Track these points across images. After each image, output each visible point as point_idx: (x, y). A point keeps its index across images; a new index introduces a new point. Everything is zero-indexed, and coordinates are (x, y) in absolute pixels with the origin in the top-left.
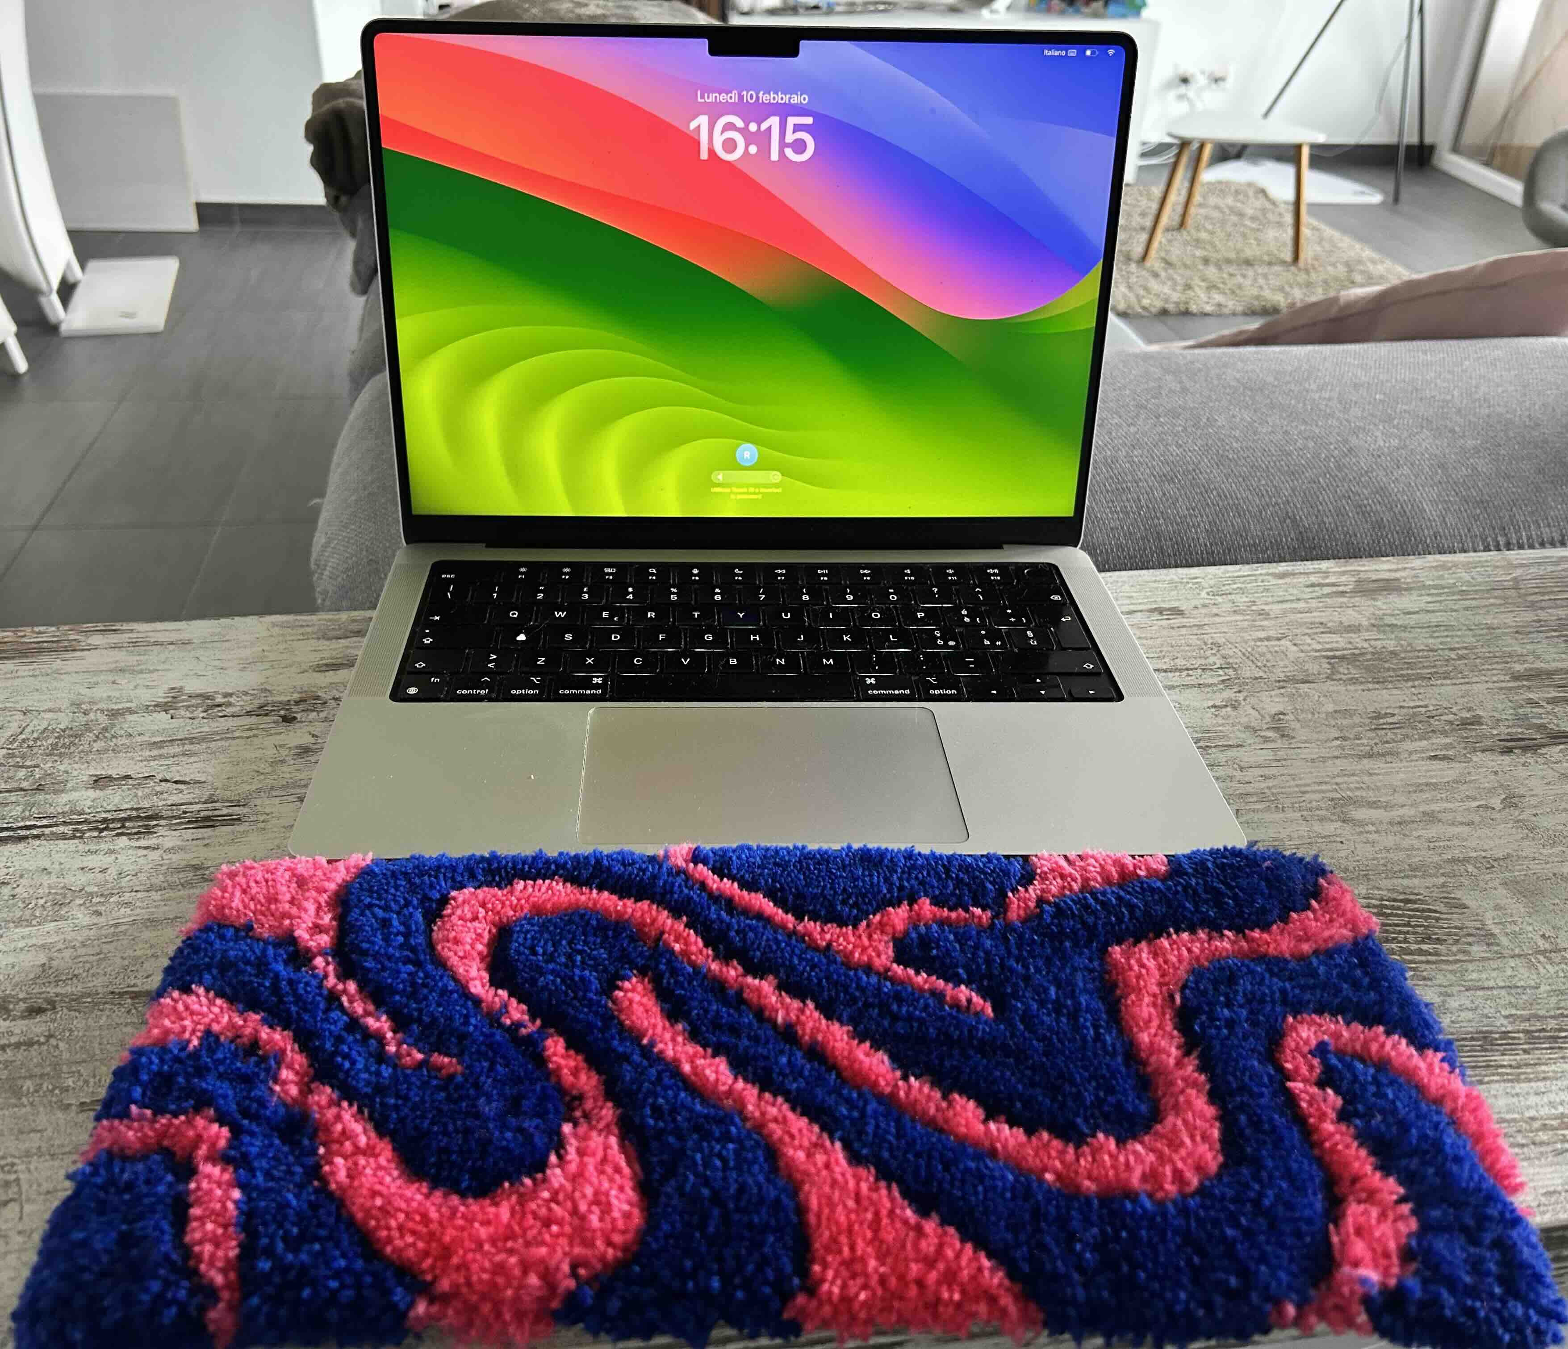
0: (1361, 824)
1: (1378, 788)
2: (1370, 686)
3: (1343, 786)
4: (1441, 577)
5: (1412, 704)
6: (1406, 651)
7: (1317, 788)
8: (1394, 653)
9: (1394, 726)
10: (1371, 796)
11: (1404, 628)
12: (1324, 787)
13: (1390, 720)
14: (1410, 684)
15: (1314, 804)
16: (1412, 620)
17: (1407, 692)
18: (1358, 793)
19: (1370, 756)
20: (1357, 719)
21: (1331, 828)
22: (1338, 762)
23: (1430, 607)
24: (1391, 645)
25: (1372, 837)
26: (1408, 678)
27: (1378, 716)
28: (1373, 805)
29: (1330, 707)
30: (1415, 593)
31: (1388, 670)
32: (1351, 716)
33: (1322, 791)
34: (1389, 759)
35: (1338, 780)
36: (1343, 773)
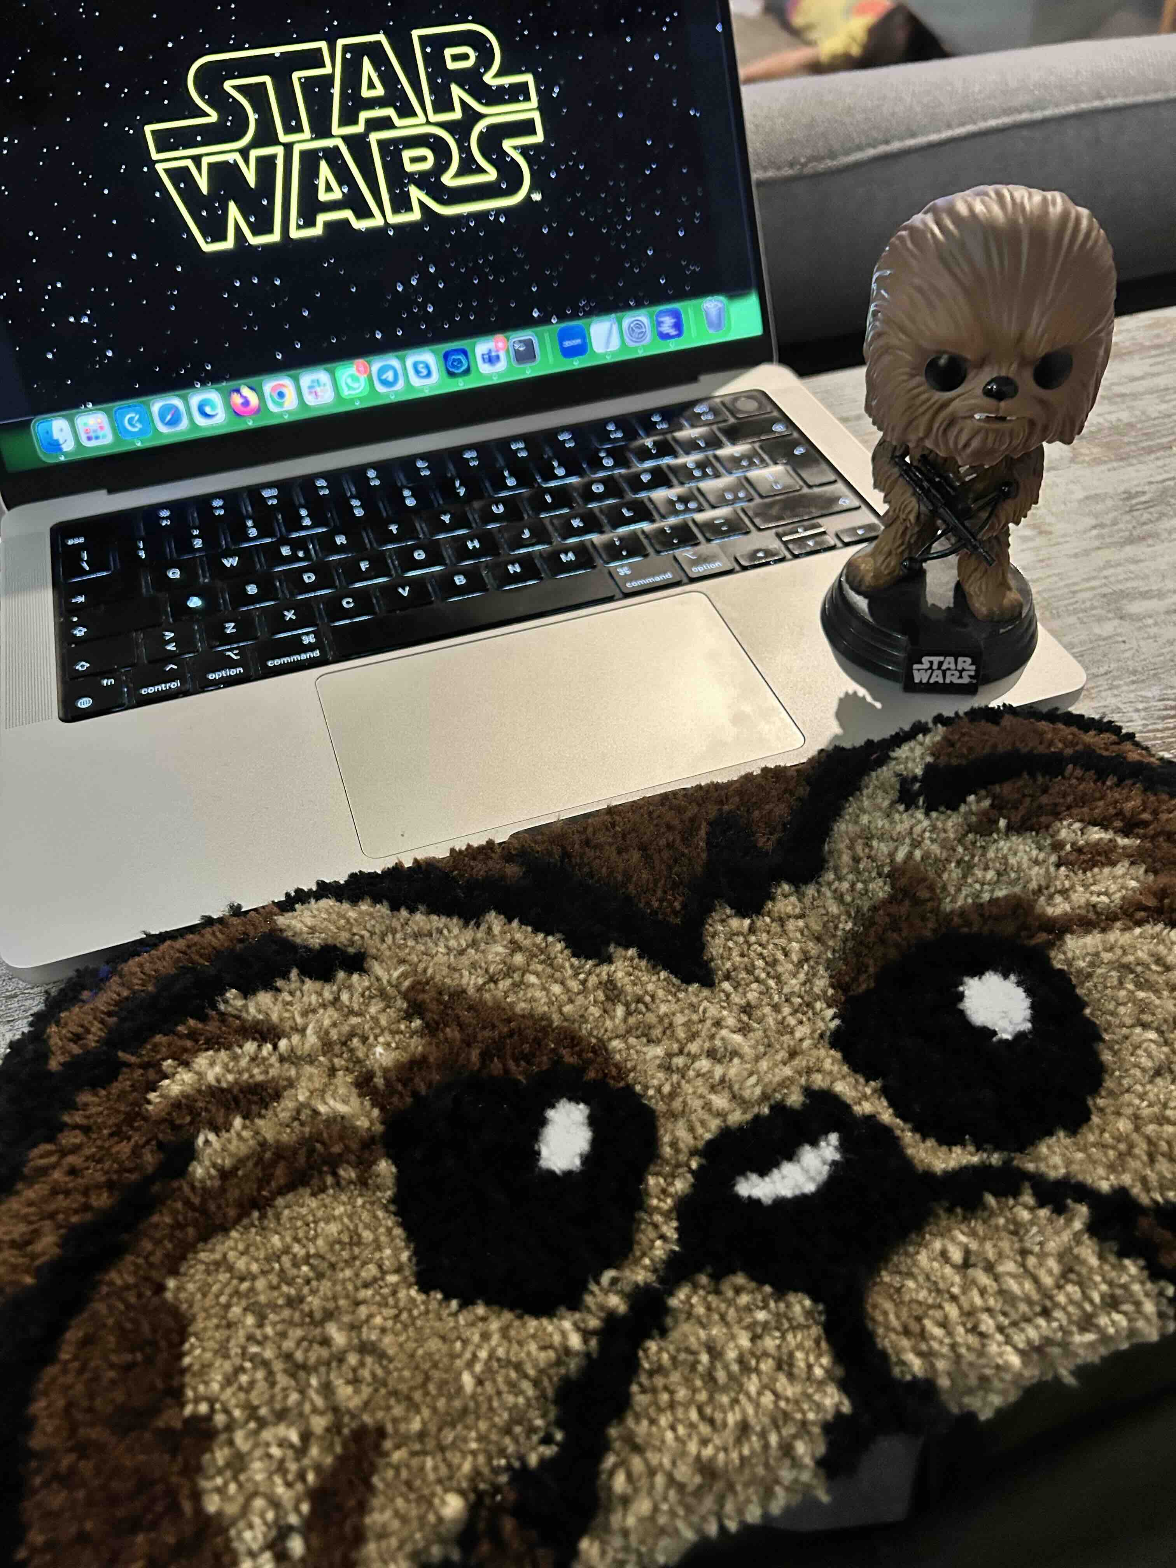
0: (1137, 618)
1: (1146, 577)
2: (1115, 464)
3: (1112, 579)
4: (1158, 336)
5: (1160, 478)
6: (1141, 421)
7: (1088, 585)
8: (1131, 425)
9: (1148, 505)
10: (1142, 586)
11: (1135, 396)
12: (1093, 583)
13: (1143, 499)
14: (1153, 456)
15: (1088, 604)
16: (1139, 386)
17: (1152, 466)
18: (1129, 584)
19: (1131, 541)
20: (1109, 503)
21: (1108, 628)
22: (1100, 552)
23: (1155, 369)
24: (1125, 416)
25: (1154, 630)
26: (1150, 451)
27: (1129, 496)
28: (1146, 595)
29: (1080, 494)
30: (1136, 357)
31: (1129, 443)
32: (1103, 500)
33: (1093, 588)
34: (1150, 541)
35: (1105, 573)
36: (1108, 565)
